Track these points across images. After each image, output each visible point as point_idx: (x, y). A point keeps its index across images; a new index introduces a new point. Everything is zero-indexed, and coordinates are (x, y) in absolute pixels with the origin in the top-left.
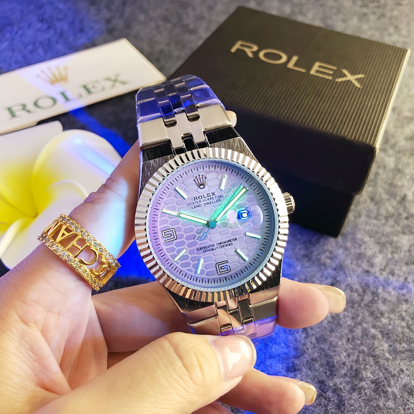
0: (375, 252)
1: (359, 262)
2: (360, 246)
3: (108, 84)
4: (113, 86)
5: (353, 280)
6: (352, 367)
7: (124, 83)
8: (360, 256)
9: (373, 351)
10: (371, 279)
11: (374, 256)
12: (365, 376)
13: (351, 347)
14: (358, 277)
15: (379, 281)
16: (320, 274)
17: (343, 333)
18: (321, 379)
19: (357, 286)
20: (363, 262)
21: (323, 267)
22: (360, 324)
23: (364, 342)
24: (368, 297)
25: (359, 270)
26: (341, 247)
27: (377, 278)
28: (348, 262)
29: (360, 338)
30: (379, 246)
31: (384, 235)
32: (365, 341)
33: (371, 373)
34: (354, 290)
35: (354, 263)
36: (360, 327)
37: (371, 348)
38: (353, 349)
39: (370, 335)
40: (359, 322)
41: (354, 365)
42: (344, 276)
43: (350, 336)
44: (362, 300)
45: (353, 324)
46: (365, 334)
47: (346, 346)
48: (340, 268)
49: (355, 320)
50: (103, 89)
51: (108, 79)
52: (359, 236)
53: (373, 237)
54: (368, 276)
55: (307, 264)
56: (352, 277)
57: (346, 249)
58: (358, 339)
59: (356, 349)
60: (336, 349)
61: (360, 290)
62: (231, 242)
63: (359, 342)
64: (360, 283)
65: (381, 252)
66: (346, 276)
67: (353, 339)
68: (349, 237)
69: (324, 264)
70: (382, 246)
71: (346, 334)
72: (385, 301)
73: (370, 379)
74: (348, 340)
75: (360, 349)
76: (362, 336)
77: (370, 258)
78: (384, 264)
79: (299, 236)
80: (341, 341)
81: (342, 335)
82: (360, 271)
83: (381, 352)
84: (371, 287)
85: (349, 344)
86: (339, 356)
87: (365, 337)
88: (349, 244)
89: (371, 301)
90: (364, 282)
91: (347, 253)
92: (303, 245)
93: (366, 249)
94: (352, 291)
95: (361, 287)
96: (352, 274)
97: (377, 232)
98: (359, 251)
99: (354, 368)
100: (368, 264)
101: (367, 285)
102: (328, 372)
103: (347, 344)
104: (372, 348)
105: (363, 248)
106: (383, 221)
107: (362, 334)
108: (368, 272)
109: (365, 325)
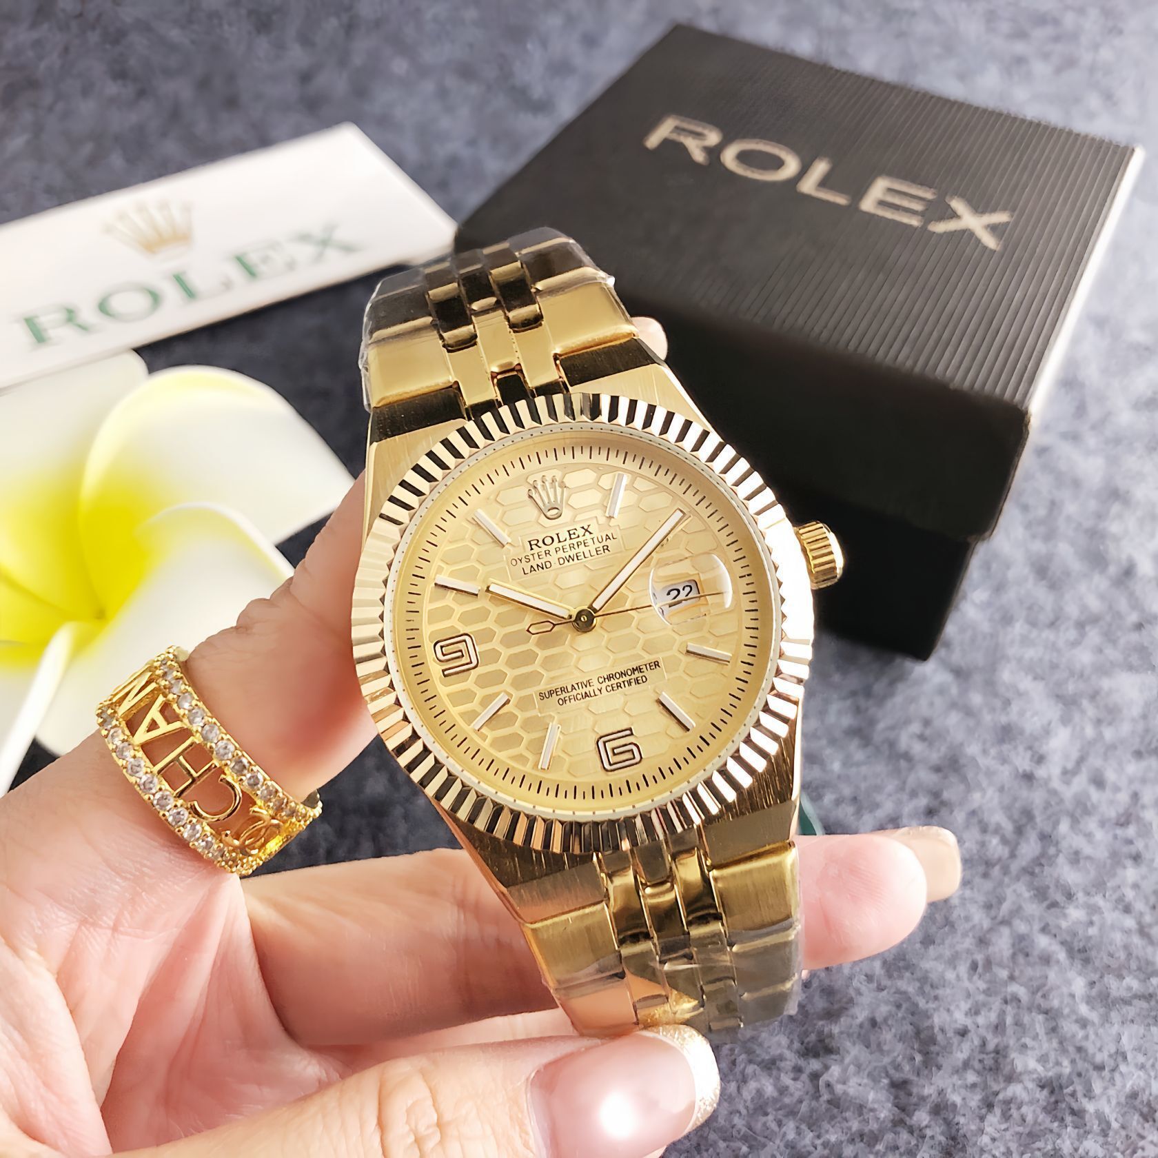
0: (1049, 723)
1: (1005, 747)
2: (1007, 703)
3: (305, 252)
4: (319, 258)
5: (987, 799)
6: (984, 1043)
7: (348, 249)
8: (1006, 734)
9: (1044, 996)
10: (1037, 798)
11: (1047, 732)
12: (1019, 1068)
13: (982, 985)
14: (1001, 789)
15: (1061, 801)
16: (896, 782)
17: (959, 948)
18: (897, 1076)
19: (998, 818)
20: (1015, 748)
21: (903, 763)
22: (1006, 922)
23: (1017, 973)
24: (1030, 848)
25: (1005, 773)
26: (953, 705)
27: (1054, 793)
28: (973, 749)
29: (1005, 960)
30: (1060, 705)
31: (1072, 674)
32: (1021, 972)
33: (1039, 1061)
34: (991, 828)
35: (993, 752)
36: (1005, 931)
37: (1038, 989)
38: (987, 992)
39: (1036, 953)
40: (1004, 917)
41: (989, 1037)
42: (962, 787)
43: (979, 957)
44: (1013, 855)
45: (986, 924)
46: (1021, 950)
47: (967, 984)
48: (952, 765)
49: (993, 913)
50: (291, 266)
51: (304, 238)
52: (1006, 675)
53: (1043, 679)
54: (1031, 787)
55: (859, 755)
56: (983, 791)
57: (969, 712)
58: (1001, 965)
59: (996, 993)
60: (940, 992)
61: (1008, 827)
63: (1004, 974)
64: (1007, 809)
65: (1065, 720)
66: (969, 789)
67: (988, 963)
68: (978, 678)
69: (907, 756)
70: (1068, 703)
71: (968, 951)
72: (1076, 858)
73: (1035, 1076)
74: (974, 967)
75: (1006, 992)
76: (1014, 955)
77: (1036, 739)
78: (1075, 755)
79: (837, 678)
80: (955, 968)
81: (957, 952)
82: (1007, 773)
83: (1067, 1000)
84: (1038, 819)
85: (975, 977)
86: (948, 1010)
87: (1021, 959)
88: (976, 699)
89: (1038, 858)
90: (1017, 805)
91: (971, 723)
92: (849, 702)
93: (1022, 713)
94: (984, 830)
95: (1010, 818)
96: (985, 783)
97: (1054, 667)
98: (1004, 719)
99: (991, 1046)
100: (1029, 753)
101: (1028, 814)
102: (918, 1058)
103: (970, 979)
104: (1040, 989)
105: (1014, 708)
106: (1072, 634)
107: (1011, 951)
108: (1028, 777)
109: (1022, 927)
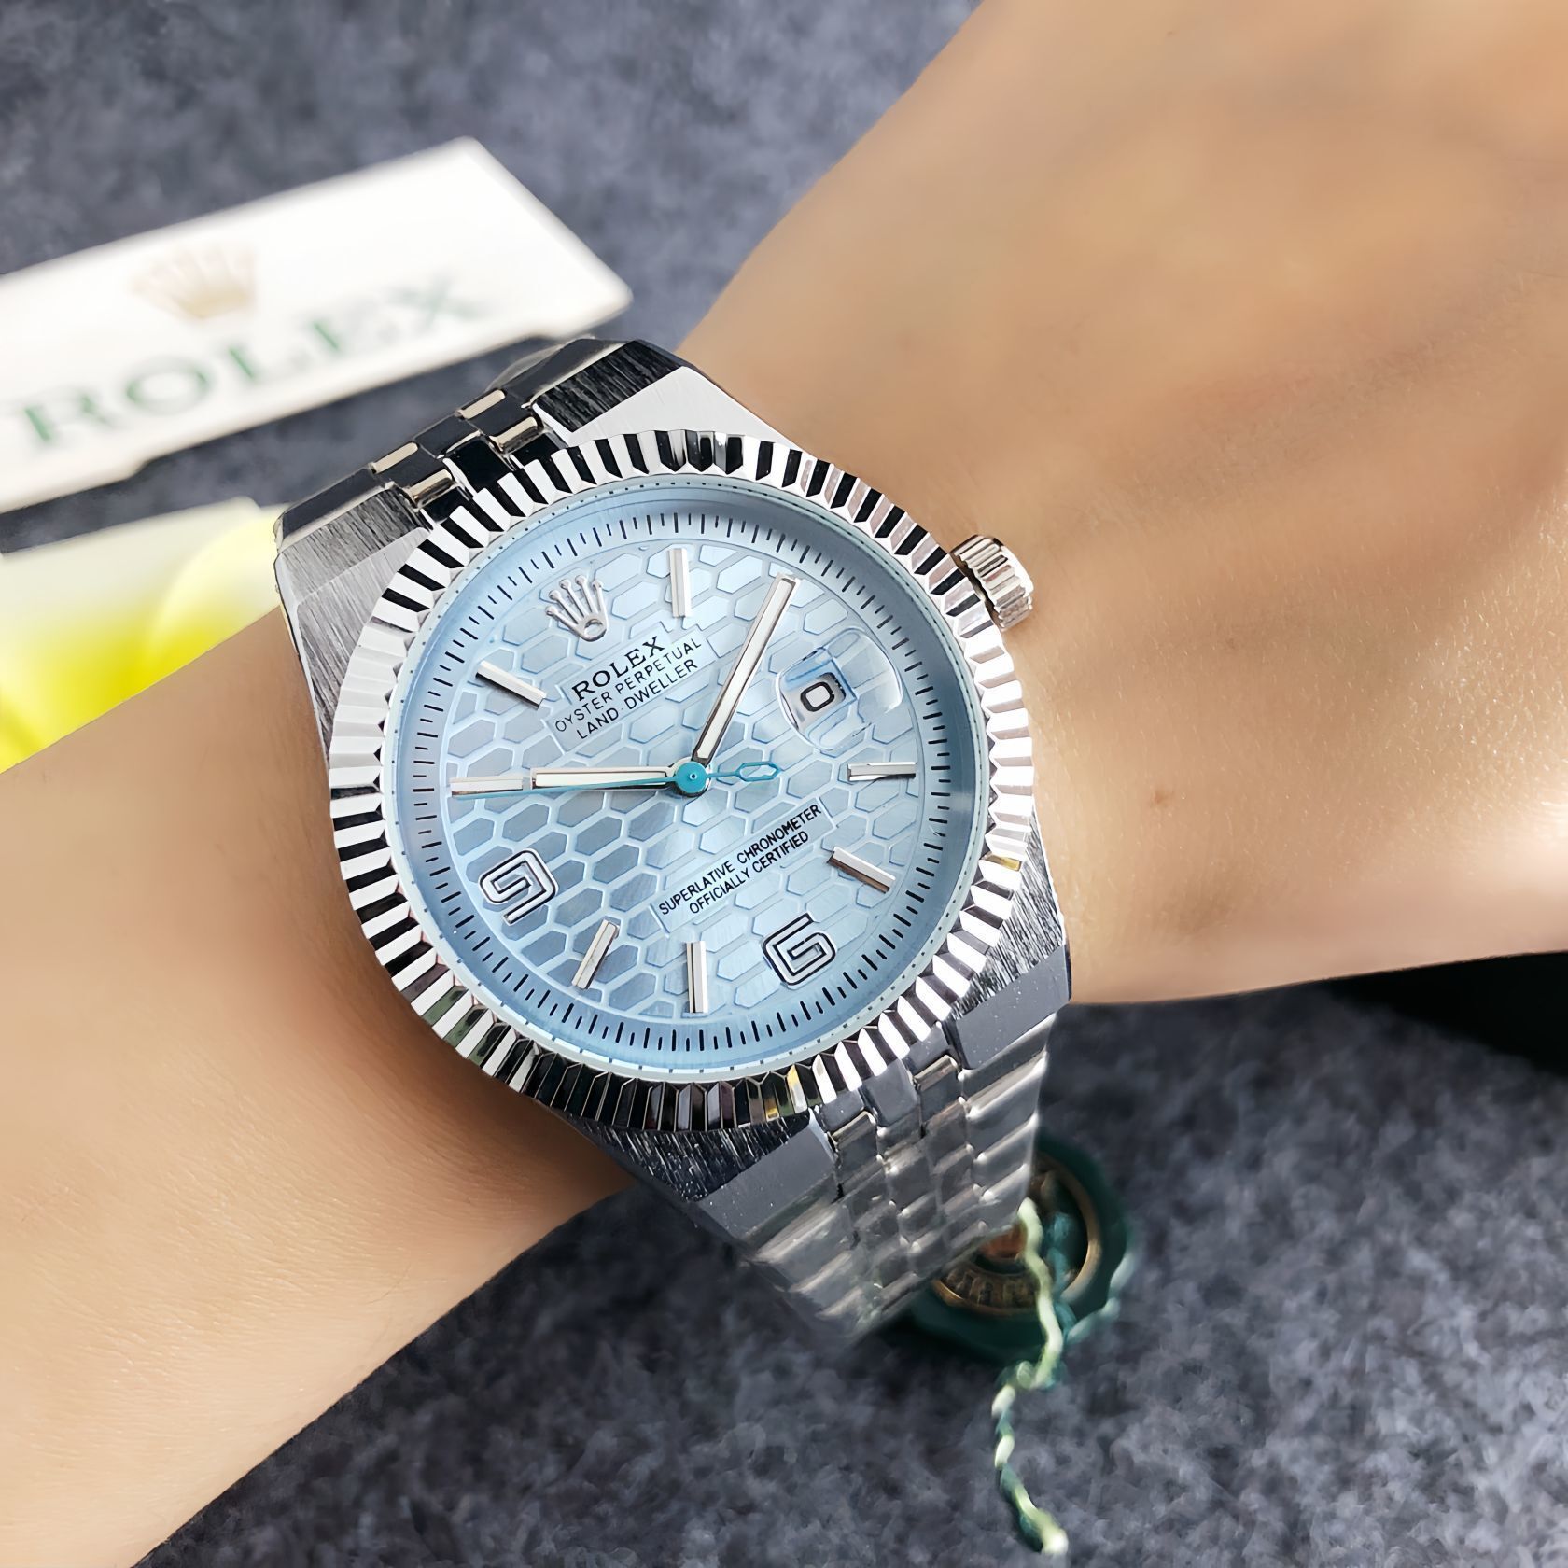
62: (800, 830)
